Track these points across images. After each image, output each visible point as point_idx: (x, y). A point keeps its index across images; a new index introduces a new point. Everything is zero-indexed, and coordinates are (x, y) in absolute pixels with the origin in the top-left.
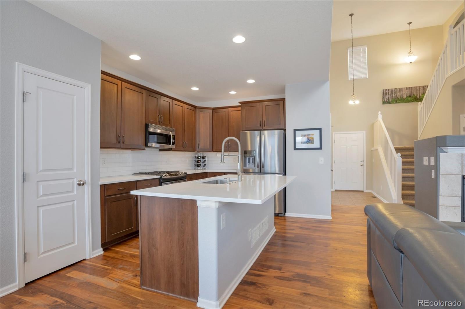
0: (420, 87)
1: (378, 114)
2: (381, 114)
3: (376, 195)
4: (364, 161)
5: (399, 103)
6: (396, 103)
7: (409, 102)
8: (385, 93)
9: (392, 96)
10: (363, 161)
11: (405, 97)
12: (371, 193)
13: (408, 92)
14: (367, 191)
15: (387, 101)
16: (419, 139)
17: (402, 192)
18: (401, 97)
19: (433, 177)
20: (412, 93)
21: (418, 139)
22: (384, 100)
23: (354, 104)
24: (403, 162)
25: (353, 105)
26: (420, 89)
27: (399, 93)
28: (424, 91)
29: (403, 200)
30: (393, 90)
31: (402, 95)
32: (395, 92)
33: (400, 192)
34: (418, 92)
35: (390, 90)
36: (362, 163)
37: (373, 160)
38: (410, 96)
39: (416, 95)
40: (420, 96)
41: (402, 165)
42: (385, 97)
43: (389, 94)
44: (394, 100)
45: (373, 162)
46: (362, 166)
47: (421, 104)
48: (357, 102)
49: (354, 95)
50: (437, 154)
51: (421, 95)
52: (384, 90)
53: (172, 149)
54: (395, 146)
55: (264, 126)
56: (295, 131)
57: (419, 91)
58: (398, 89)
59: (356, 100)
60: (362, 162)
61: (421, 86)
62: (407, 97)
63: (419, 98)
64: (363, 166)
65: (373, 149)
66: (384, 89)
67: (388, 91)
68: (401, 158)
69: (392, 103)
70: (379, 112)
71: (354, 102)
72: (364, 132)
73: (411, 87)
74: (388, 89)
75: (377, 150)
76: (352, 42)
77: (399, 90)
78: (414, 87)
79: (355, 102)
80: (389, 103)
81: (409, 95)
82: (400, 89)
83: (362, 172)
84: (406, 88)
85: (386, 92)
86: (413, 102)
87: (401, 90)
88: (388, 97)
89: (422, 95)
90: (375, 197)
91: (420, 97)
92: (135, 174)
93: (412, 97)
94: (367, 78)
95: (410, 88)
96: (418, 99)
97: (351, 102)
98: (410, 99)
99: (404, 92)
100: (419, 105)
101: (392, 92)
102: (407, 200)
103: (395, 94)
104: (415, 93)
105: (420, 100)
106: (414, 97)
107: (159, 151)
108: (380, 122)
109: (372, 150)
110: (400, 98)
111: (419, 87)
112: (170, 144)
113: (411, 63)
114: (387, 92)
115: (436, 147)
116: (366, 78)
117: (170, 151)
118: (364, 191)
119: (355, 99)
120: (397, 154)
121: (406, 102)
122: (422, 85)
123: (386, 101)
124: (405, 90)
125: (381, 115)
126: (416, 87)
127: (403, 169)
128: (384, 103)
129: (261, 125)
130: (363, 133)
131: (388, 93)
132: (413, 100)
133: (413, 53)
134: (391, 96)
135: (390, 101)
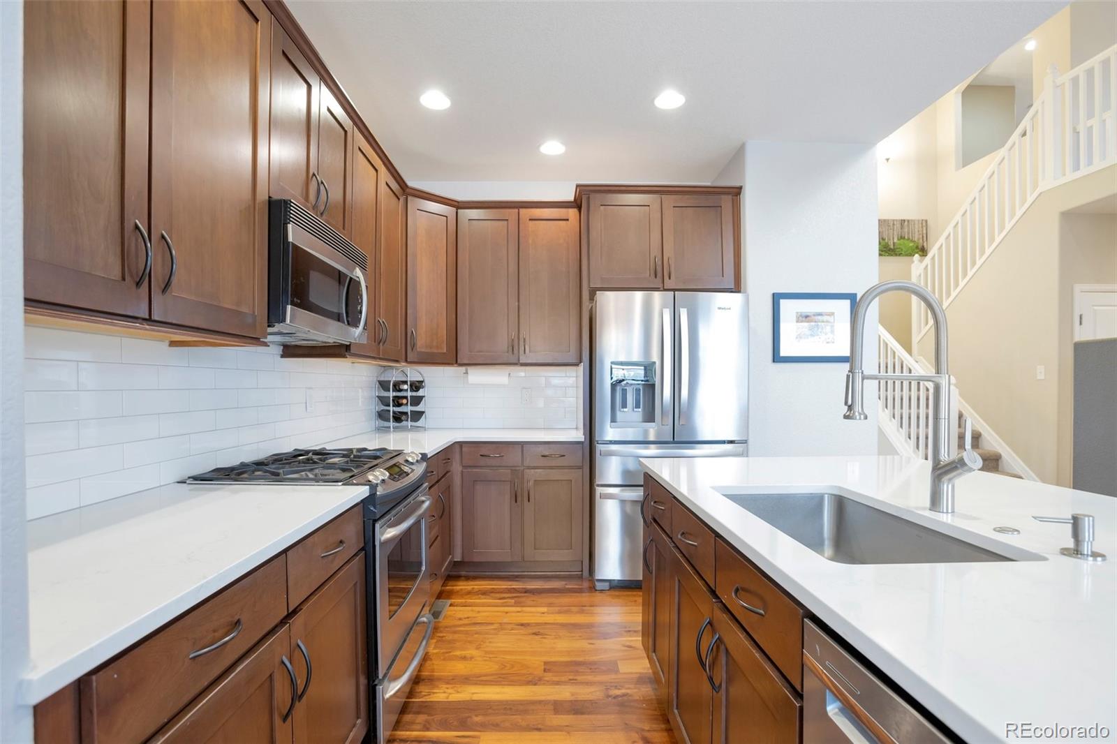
0: (895, 223)
26: (895, 227)
28: (901, 233)
34: (891, 235)
39: (886, 241)
40: (894, 243)
51: (896, 240)
53: (353, 350)
55: (670, 278)
56: (777, 298)
57: (894, 230)
61: (896, 220)
63: (892, 247)
89: (899, 242)
91: (894, 245)
92: (195, 478)
96: (890, 250)
100: (916, 262)
104: (885, 236)
105: (895, 251)
107: (282, 356)
111: (894, 220)
112: (356, 325)
117: (344, 356)
122: (898, 218)
126: (888, 220)
129: (659, 274)
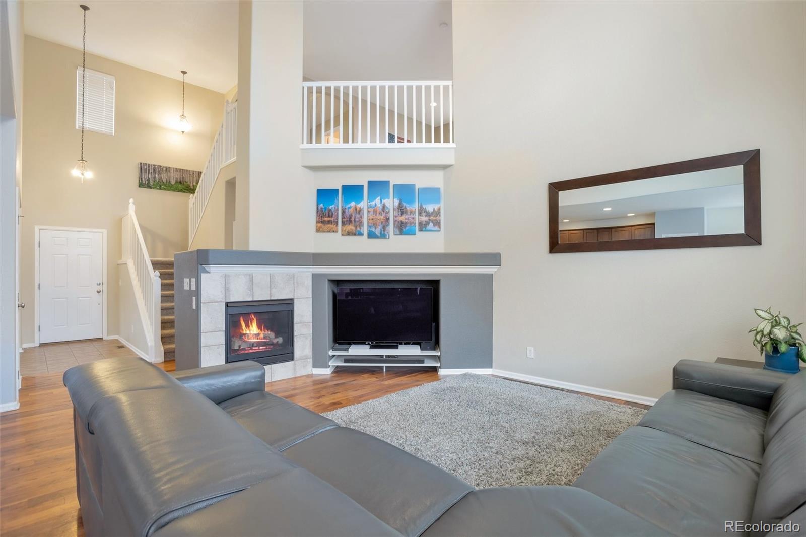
1: (130, 203)
2: (133, 203)
3: (124, 342)
4: (103, 284)
5: (164, 189)
6: (160, 189)
7: (178, 192)
8: (143, 168)
9: (155, 177)
10: (101, 284)
11: (173, 182)
12: (117, 340)
13: (177, 176)
14: (109, 337)
15: (147, 183)
16: (189, 250)
17: (161, 332)
18: (168, 181)
19: (194, 307)
20: (183, 178)
21: (187, 250)
22: (142, 181)
23: (81, 176)
24: (163, 285)
25: (80, 179)
26: (194, 176)
27: (165, 175)
28: (197, 179)
29: (163, 344)
30: (156, 166)
31: (170, 178)
32: (159, 172)
33: (159, 333)
35: (151, 166)
36: (99, 288)
37: (120, 283)
38: (180, 183)
39: (188, 183)
40: (193, 186)
41: (162, 290)
42: (143, 176)
43: (150, 172)
44: (157, 184)
45: (120, 285)
46: (98, 292)
47: (193, 198)
48: (89, 175)
49: (82, 160)
50: (198, 273)
51: (194, 183)
52: (143, 164)
54: (152, 259)
57: (192, 178)
58: (164, 167)
59: (87, 171)
60: (98, 286)
61: (195, 172)
62: (176, 183)
63: (192, 188)
64: (101, 293)
65: (120, 262)
66: (143, 162)
67: (149, 167)
68: (160, 279)
69: (153, 188)
70: (131, 201)
71: (83, 174)
72: (105, 231)
73: (183, 170)
74: (149, 164)
75: (126, 264)
76: (84, 60)
77: (164, 169)
78: (187, 170)
79: (85, 174)
80: (149, 187)
81: (179, 181)
82: (166, 168)
83: (99, 304)
84: (175, 170)
85: (145, 167)
86: (184, 192)
87: (168, 169)
88: (148, 177)
89: (196, 185)
90: (122, 347)
93: (184, 185)
94: (114, 134)
95: (180, 169)
96: (190, 189)
97: (75, 173)
98: (180, 186)
99: (172, 174)
100: (191, 199)
101: (154, 170)
102: (171, 344)
103: (158, 175)
104: (187, 180)
105: (192, 190)
106: (186, 184)
108: (131, 216)
109: (118, 264)
110: (166, 183)
111: (193, 171)
113: (183, 132)
114: (146, 169)
115: (198, 264)
116: (112, 135)
118: (104, 339)
119: (84, 168)
120: (155, 272)
121: (174, 191)
122: (196, 170)
123: (144, 182)
124: (174, 171)
125: (134, 206)
126: (190, 171)
127: (162, 296)
128: (141, 185)
130: (102, 233)
131: (149, 170)
132: (185, 190)
133: (187, 118)
134: (153, 176)
135: (151, 184)
